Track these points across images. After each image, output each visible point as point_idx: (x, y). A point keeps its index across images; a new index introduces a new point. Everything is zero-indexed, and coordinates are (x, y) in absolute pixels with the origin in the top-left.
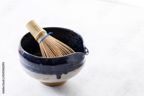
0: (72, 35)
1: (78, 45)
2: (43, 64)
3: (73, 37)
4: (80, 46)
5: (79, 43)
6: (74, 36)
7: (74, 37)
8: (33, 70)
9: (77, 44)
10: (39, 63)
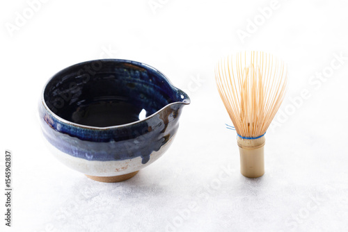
0: (129, 69)
1: (148, 88)
2: (117, 140)
3: (132, 73)
4: (152, 89)
5: (147, 85)
6: (134, 70)
7: (135, 73)
8: (92, 157)
9: (144, 86)
10: (107, 141)
